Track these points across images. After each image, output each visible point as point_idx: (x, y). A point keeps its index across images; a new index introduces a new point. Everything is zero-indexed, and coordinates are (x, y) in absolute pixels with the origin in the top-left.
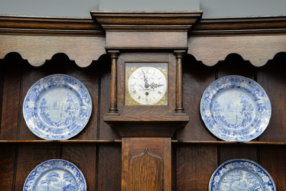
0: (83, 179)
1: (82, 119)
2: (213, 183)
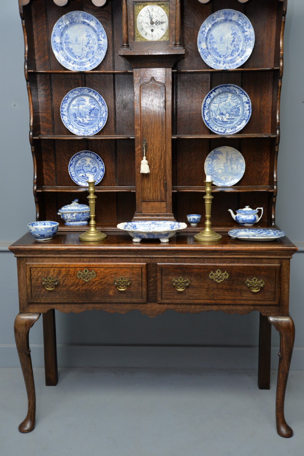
0: (104, 103)
1: (100, 52)
2: (205, 104)
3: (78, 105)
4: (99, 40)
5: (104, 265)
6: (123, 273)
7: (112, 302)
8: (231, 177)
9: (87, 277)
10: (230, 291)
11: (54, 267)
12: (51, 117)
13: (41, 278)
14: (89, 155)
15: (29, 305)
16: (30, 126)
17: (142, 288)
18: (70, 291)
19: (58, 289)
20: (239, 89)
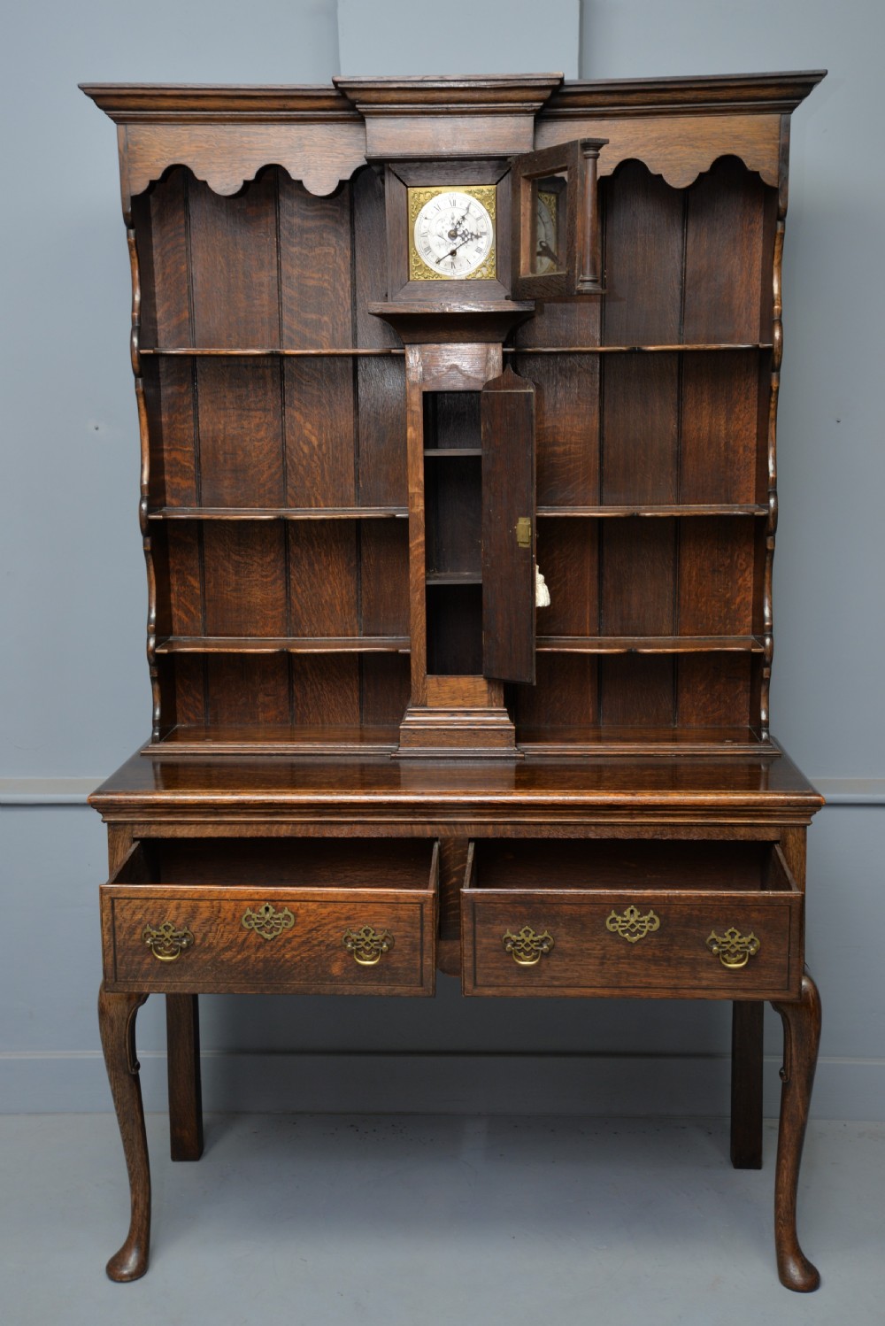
5: (318, 894)
6: (370, 916)
9: (269, 927)
10: (665, 964)
11: (178, 897)
12: (193, 462)
16: (142, 487)
17: (422, 958)
19: (189, 956)
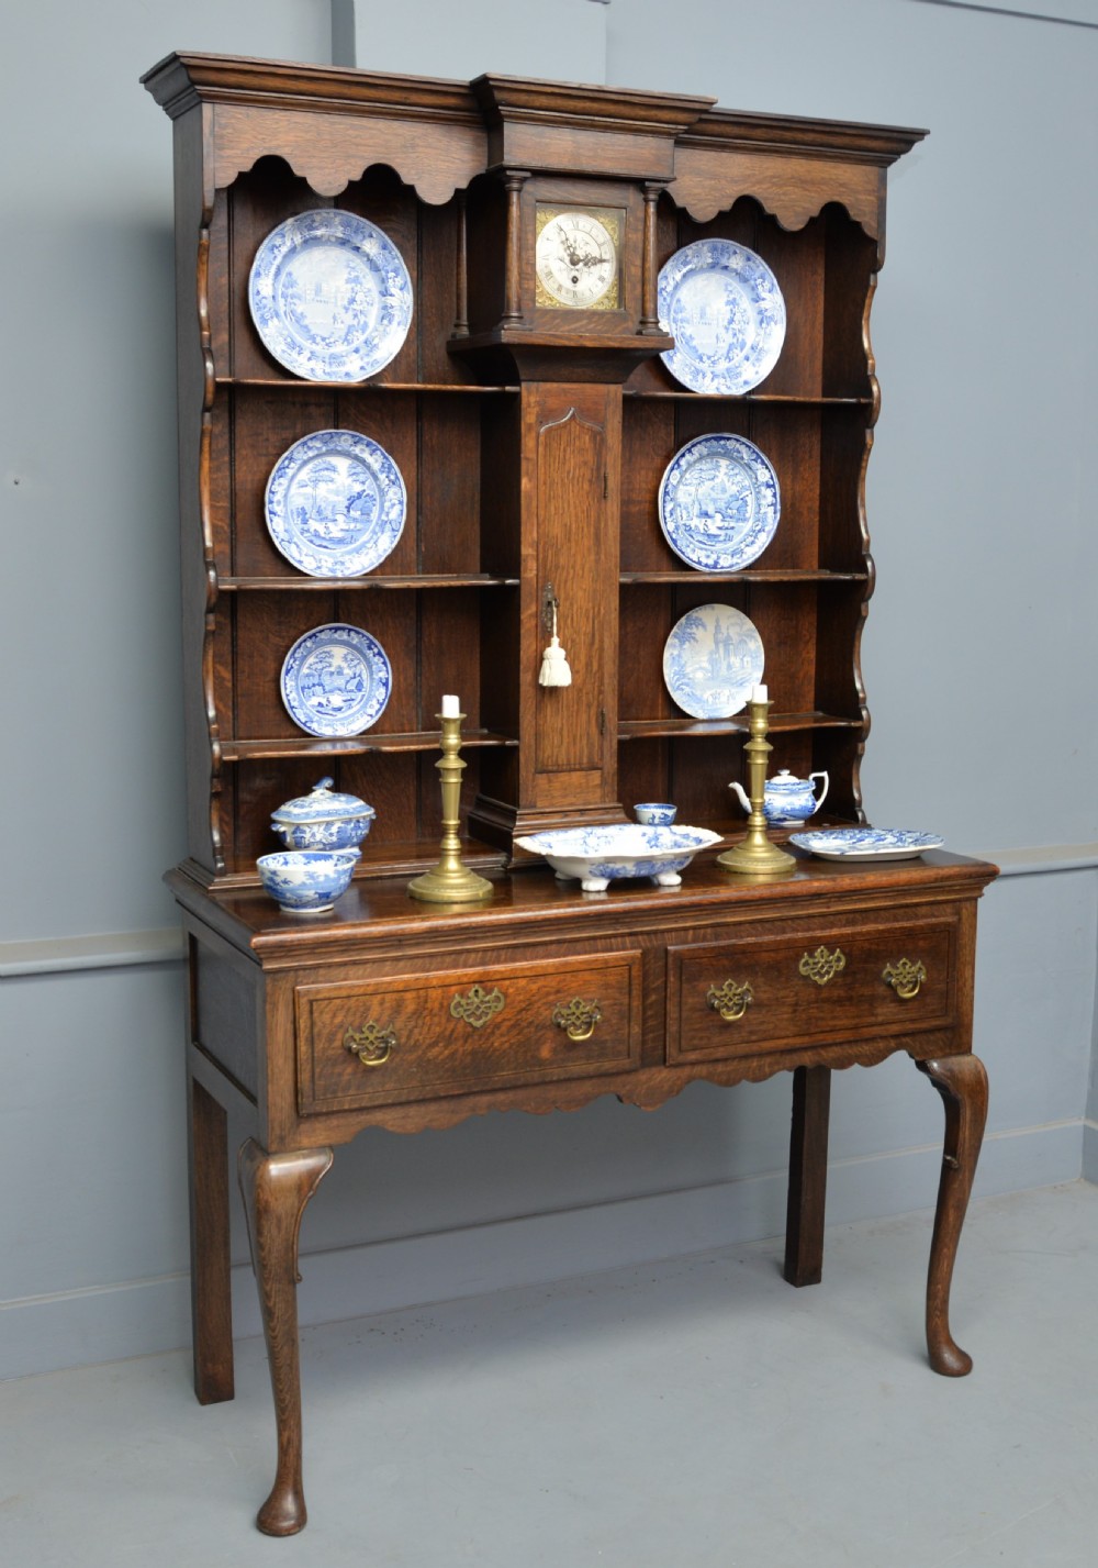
1: (389, 330)
3: (316, 482)
4: (385, 293)
5: (527, 969)
6: (580, 985)
7: (548, 1079)
8: (727, 692)
9: (479, 1013)
10: (847, 1003)
11: (381, 991)
12: (228, 521)
13: (342, 1031)
14: (344, 636)
15: (298, 1126)
17: (629, 1026)
18: (429, 1060)
20: (749, 447)
